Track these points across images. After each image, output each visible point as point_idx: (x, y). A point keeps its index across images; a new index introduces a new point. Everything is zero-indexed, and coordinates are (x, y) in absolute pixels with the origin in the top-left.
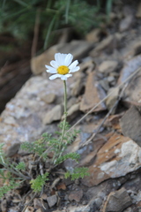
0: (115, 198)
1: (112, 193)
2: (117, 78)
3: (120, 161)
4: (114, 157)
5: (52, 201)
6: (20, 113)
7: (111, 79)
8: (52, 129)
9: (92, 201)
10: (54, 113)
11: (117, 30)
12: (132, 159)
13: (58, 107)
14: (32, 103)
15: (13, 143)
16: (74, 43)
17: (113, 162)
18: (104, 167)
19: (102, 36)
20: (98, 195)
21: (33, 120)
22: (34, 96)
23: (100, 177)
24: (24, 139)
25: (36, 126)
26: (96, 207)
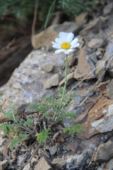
0: (104, 149)
1: (102, 145)
3: (107, 119)
4: (102, 116)
5: (53, 150)
6: (25, 80)
7: (98, 53)
8: (51, 93)
9: (85, 151)
10: (53, 80)
13: (56, 76)
14: (34, 72)
15: (21, 104)
16: (66, 23)
17: (101, 120)
18: (94, 124)
19: (89, 18)
20: (90, 146)
21: (35, 85)
22: (35, 66)
23: (91, 132)
25: (39, 90)
26: (88, 156)
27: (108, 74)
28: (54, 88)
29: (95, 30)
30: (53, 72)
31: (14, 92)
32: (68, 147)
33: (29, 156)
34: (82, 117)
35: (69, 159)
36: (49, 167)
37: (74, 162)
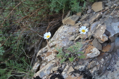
0: (92, 64)
1: (91, 63)
3: (92, 53)
5: (74, 64)
6: (63, 37)
8: (72, 42)
9: (85, 64)
10: (72, 38)
11: (86, 13)
12: (96, 53)
14: (66, 34)
16: (74, 16)
17: (90, 54)
18: (88, 55)
19: (82, 14)
20: (87, 63)
22: (66, 32)
23: (87, 57)
24: (65, 45)
25: (68, 41)
26: (86, 66)
27: (92, 37)
28: (73, 40)
29: (85, 20)
30: (72, 35)
31: (60, 42)
32: (80, 63)
33: (66, 65)
34: (83, 52)
35: (80, 67)
36: (74, 70)
37: (82, 68)
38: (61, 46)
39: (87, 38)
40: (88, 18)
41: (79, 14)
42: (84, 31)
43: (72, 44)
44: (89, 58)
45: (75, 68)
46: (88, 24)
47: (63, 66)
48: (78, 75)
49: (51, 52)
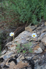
1: (36, 56)
2: (40, 36)
4: (37, 50)
5: (26, 55)
6: (23, 37)
7: (39, 35)
8: (27, 42)
10: (28, 39)
11: (40, 26)
12: (40, 51)
13: (29, 38)
14: (25, 36)
16: (33, 26)
17: (37, 51)
18: (35, 51)
19: (38, 26)
21: (24, 39)
22: (25, 35)
24: (23, 42)
26: (32, 58)
27: (40, 41)
28: (28, 41)
29: (39, 30)
31: (20, 40)
32: (29, 55)
33: (20, 55)
34: (33, 49)
35: (29, 57)
36: (24, 58)
37: (29, 58)
38: (20, 43)
39: (37, 40)
40: (41, 29)
41: (36, 26)
42: (34, 36)
43: (27, 43)
44: (35, 53)
45: (25, 57)
46: (40, 33)
47: (19, 55)
48: (26, 62)
49: (14, 45)
